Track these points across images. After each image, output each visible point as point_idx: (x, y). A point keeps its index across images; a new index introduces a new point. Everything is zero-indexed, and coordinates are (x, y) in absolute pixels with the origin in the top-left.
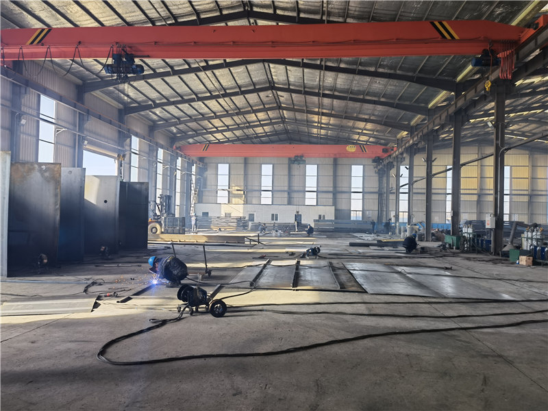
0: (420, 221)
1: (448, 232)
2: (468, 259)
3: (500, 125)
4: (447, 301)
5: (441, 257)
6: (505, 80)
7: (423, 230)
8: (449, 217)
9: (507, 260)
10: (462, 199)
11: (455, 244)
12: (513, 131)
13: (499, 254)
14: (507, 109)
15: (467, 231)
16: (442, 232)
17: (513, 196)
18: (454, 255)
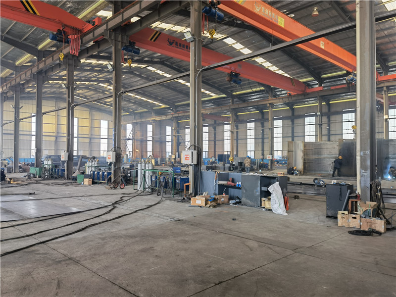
0: (9, 156)
1: (32, 165)
2: (48, 184)
3: (71, 88)
4: (29, 221)
5: (26, 185)
6: (74, 56)
7: (11, 164)
8: (34, 153)
9: (75, 182)
10: (43, 139)
11: (38, 174)
12: (79, 94)
13: (70, 179)
14: (75, 78)
15: (48, 164)
16: (28, 165)
17: (80, 139)
18: (37, 182)
